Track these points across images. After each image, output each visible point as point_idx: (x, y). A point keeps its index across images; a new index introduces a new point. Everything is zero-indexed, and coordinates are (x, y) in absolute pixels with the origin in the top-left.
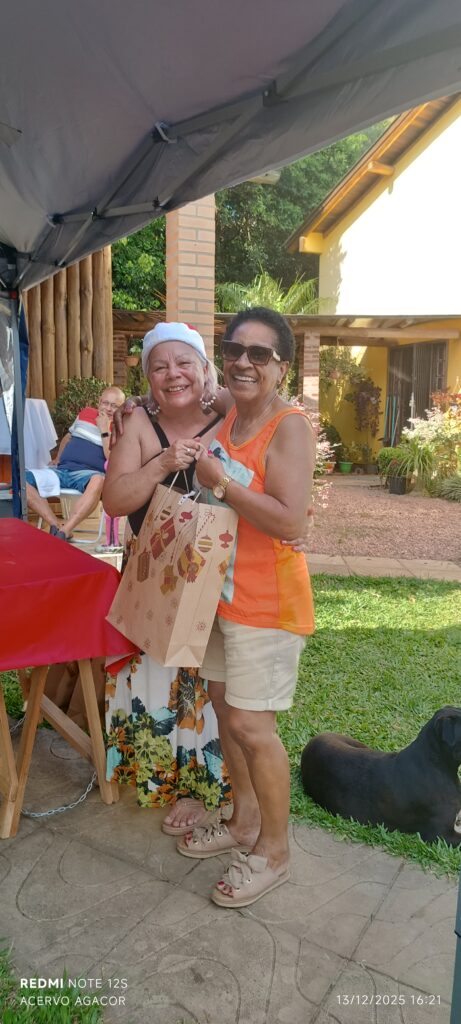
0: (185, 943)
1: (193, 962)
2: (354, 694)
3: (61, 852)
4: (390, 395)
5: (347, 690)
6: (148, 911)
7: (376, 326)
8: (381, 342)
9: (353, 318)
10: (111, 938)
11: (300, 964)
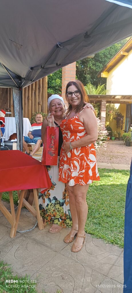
0: (60, 269)
1: (62, 274)
3: (27, 242)
4: (126, 118)
6: (50, 259)
7: (123, 98)
8: (124, 103)
9: (116, 96)
10: (40, 266)
11: (92, 276)
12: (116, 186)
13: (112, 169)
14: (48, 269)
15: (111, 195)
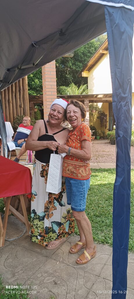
0: (52, 274)
1: (54, 279)
2: (100, 202)
3: (16, 250)
4: (110, 117)
5: (98, 201)
6: (41, 265)
7: (105, 97)
8: (106, 101)
9: (98, 95)
10: (31, 273)
11: (85, 278)
12: (103, 185)
13: (99, 168)
14: (39, 275)
15: (99, 195)
